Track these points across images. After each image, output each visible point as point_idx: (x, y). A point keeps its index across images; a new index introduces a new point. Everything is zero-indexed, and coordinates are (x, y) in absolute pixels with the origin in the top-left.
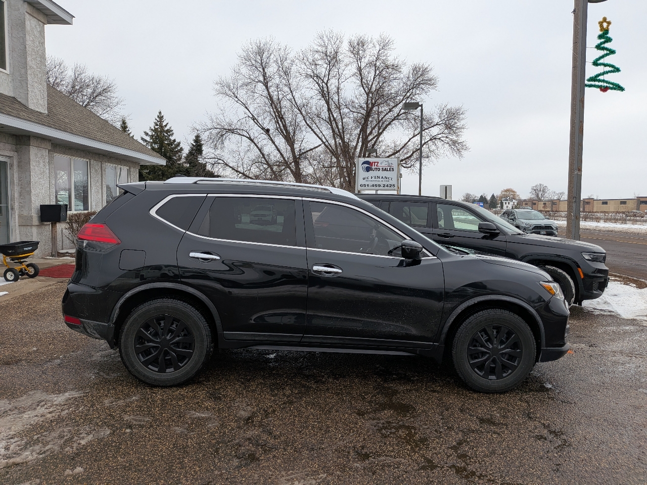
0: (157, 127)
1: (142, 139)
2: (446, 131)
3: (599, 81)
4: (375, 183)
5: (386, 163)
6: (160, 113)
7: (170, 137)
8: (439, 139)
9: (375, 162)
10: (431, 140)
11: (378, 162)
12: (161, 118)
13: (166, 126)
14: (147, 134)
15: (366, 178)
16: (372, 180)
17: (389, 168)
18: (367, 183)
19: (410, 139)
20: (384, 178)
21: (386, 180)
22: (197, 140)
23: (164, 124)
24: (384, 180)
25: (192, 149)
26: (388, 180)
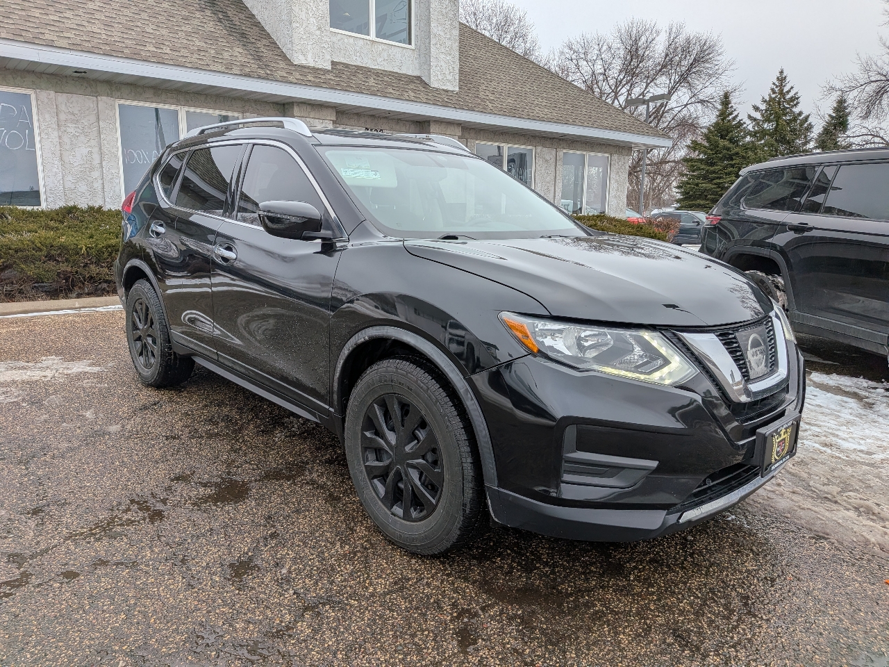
0: (773, 96)
1: (750, 117)
6: (782, 72)
7: (794, 109)
12: (782, 79)
13: (788, 92)
14: (756, 109)
22: (841, 108)
23: (786, 89)
25: (829, 124)
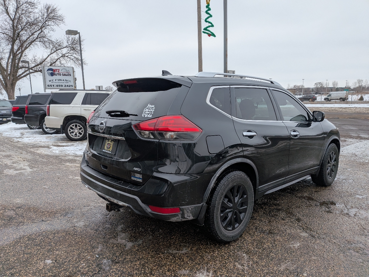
2: (72, 51)
3: (207, 30)
4: (58, 84)
5: (65, 70)
8: (67, 56)
9: (57, 70)
10: (62, 56)
11: (59, 70)
15: (52, 80)
16: (56, 82)
17: (67, 73)
18: (52, 84)
19: (49, 56)
20: (65, 80)
21: (66, 82)
24: (64, 82)
26: (67, 82)
